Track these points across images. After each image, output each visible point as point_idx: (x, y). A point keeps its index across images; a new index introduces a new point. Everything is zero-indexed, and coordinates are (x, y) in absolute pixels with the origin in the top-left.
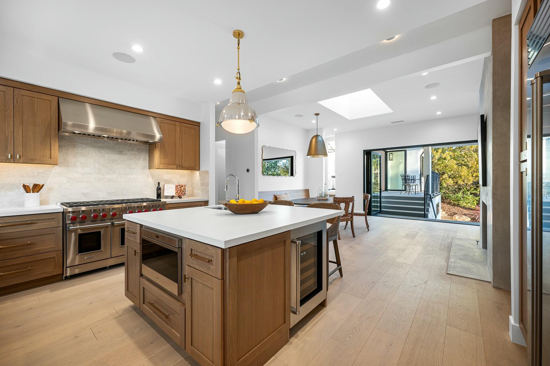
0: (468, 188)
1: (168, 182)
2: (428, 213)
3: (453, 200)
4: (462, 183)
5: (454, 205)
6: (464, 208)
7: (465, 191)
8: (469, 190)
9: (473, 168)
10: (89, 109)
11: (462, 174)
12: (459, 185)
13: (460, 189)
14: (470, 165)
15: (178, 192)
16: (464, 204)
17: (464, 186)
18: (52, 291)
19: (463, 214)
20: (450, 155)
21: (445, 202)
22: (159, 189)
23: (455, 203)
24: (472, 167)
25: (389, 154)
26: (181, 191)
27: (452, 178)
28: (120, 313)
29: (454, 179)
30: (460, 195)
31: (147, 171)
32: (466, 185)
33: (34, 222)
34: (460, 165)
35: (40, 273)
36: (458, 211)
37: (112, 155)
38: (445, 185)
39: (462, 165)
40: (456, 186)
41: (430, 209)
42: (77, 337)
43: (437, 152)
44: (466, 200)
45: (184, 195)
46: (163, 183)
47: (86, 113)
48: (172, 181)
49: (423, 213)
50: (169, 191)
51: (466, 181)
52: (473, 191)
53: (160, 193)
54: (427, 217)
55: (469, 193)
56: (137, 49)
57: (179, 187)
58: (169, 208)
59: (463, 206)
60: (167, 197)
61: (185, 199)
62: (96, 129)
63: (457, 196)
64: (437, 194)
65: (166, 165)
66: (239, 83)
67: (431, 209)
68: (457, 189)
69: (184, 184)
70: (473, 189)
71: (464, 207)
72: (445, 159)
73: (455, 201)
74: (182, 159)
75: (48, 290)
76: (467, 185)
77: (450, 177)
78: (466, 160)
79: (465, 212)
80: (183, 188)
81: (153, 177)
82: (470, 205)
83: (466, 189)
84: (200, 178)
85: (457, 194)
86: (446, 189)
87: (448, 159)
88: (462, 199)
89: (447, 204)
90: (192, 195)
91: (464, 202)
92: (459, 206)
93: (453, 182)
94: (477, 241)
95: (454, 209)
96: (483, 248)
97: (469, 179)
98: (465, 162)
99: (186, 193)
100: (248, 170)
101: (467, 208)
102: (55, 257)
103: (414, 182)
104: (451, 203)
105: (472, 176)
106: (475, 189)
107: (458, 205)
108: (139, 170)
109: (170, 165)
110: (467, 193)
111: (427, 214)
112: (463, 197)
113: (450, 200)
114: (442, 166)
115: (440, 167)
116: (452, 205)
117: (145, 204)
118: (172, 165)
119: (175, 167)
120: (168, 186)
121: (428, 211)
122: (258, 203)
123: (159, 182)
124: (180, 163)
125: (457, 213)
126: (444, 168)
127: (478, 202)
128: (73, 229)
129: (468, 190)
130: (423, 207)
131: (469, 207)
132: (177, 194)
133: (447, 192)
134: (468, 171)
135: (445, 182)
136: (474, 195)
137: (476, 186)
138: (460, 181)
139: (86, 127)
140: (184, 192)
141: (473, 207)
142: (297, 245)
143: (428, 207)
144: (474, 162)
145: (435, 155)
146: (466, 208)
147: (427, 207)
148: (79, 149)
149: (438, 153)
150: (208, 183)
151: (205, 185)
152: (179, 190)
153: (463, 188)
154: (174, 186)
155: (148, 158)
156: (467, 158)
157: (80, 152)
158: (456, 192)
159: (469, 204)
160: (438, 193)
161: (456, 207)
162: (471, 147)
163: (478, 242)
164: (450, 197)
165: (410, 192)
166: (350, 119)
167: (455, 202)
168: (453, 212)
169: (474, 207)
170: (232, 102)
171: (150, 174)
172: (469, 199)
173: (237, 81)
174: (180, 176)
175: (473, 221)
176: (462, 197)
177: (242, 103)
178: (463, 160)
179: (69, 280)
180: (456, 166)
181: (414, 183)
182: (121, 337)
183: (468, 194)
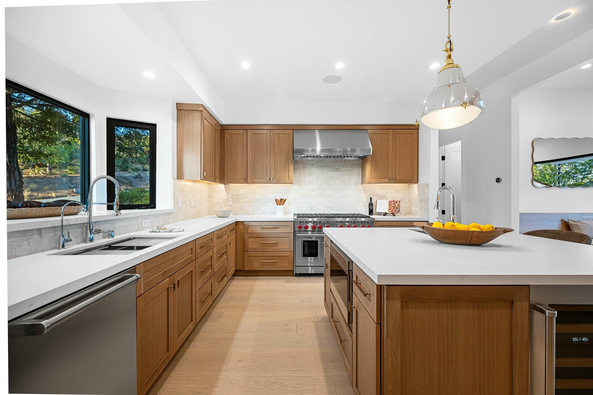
1: (382, 197)
10: (317, 134)
15: (391, 209)
18: (286, 282)
22: (371, 205)
26: (395, 207)
28: (319, 319)
31: (360, 186)
33: (278, 227)
35: (281, 266)
37: (330, 172)
42: (287, 325)
45: (398, 212)
46: (376, 199)
47: (315, 138)
48: (385, 197)
50: (382, 207)
53: (372, 209)
56: (340, 66)
57: (392, 203)
58: (378, 226)
60: (379, 214)
61: (399, 217)
62: (322, 151)
65: (377, 179)
66: (450, 57)
69: (398, 200)
74: (396, 171)
75: (284, 281)
80: (397, 204)
81: (366, 191)
84: (419, 193)
90: (409, 213)
99: (401, 210)
100: (498, 180)
102: (289, 256)
108: (353, 185)
109: (382, 179)
117: (348, 219)
118: (384, 179)
119: (387, 180)
120: (380, 201)
122: (480, 230)
123: (371, 197)
124: (394, 176)
128: (299, 235)
132: (390, 211)
139: (314, 151)
140: (398, 209)
142: (546, 316)
148: (308, 170)
150: (428, 199)
151: (424, 200)
152: (392, 207)
154: (388, 202)
155: (361, 173)
157: (308, 172)
170: (437, 87)
171: (362, 189)
173: (446, 54)
174: (395, 191)
177: (453, 84)
179: (297, 277)
182: (313, 341)
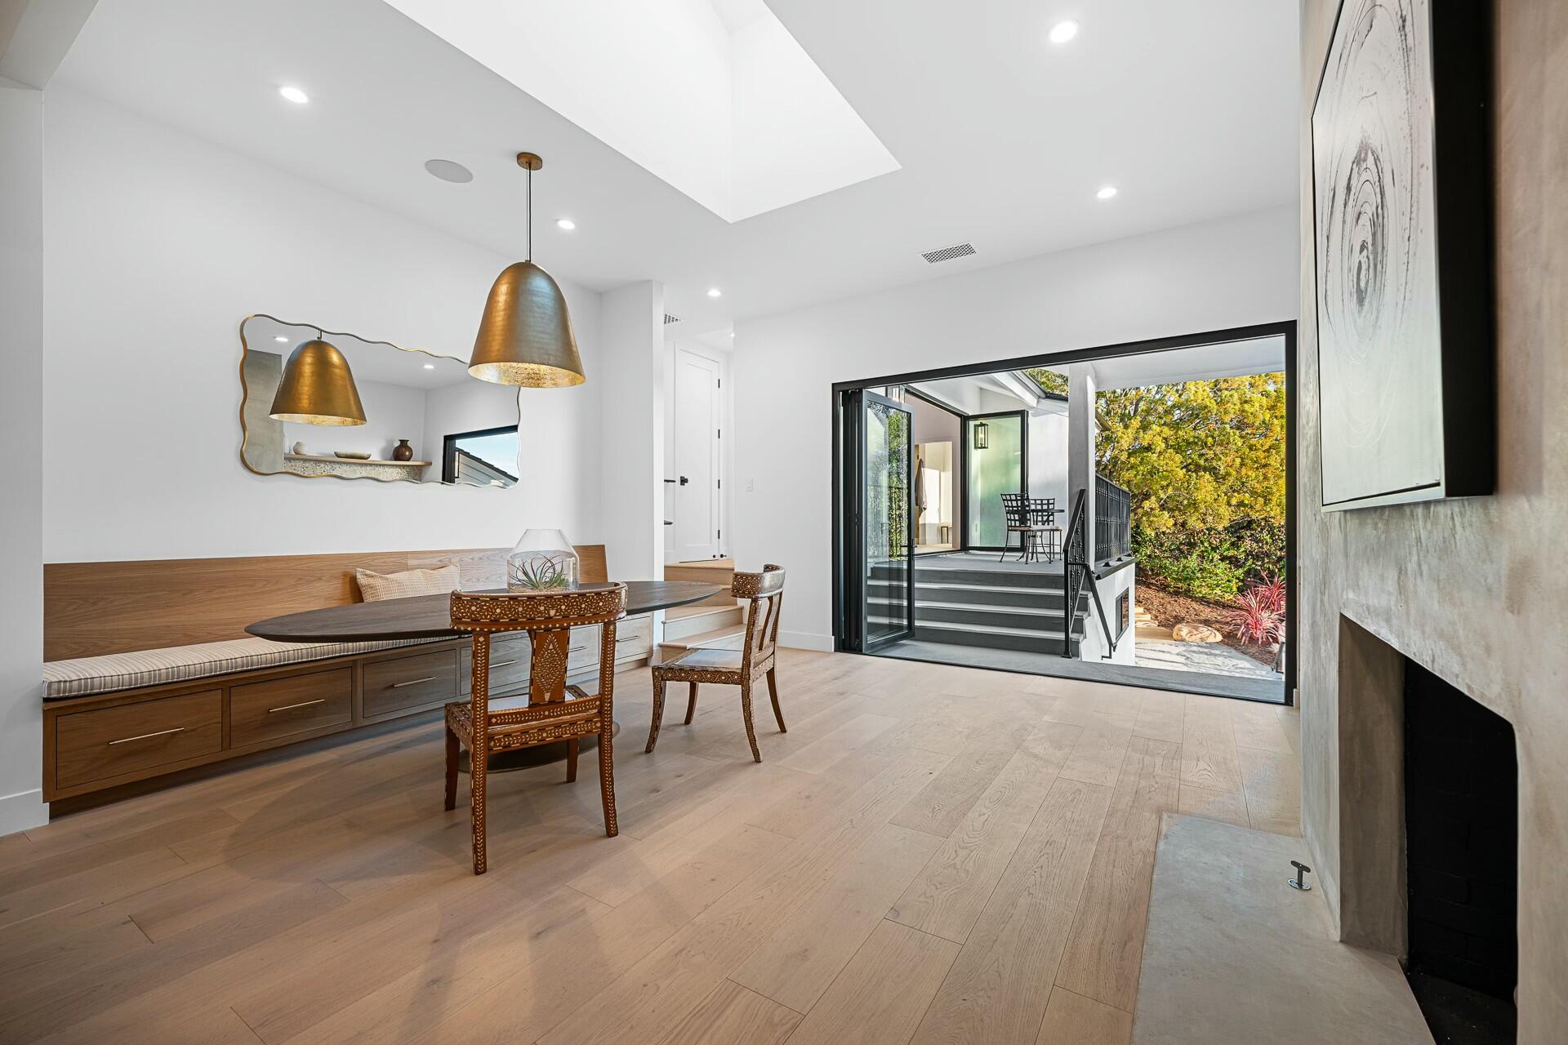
0: (1214, 542)
2: (1081, 638)
3: (1173, 578)
4: (1199, 526)
5: (1177, 593)
6: (1203, 600)
7: (1206, 551)
8: (1217, 548)
9: (1232, 479)
11: (1199, 496)
12: (1191, 534)
13: (1192, 545)
14: (1222, 468)
16: (1205, 590)
17: (1205, 534)
19: (1201, 622)
20: (1164, 438)
21: (1152, 584)
23: (1179, 588)
24: (1228, 474)
25: (976, 426)
27: (1170, 510)
29: (1177, 513)
30: (1193, 561)
32: (1209, 534)
34: (1192, 468)
36: (1187, 612)
38: (1150, 533)
39: (1198, 467)
40: (1182, 537)
41: (1087, 622)
43: (1126, 427)
44: (1211, 577)
49: (1061, 636)
51: (1210, 519)
52: (1228, 549)
54: (1077, 654)
55: (1217, 557)
59: (1201, 595)
63: (1184, 567)
64: (1121, 562)
67: (1091, 622)
68: (1184, 544)
70: (1226, 545)
71: (1203, 597)
72: (1148, 449)
73: (1180, 580)
76: (1212, 533)
77: (1163, 508)
78: (1210, 454)
79: (1207, 613)
82: (1219, 592)
83: (1210, 544)
85: (1185, 561)
86: (1154, 546)
87: (1158, 449)
88: (1199, 575)
89: (1158, 591)
91: (1204, 584)
92: (1191, 597)
93: (1172, 522)
94: (1294, 863)
95: (1175, 604)
96: (1341, 941)
97: (1220, 512)
98: (1206, 460)
101: (1211, 603)
103: (1048, 521)
104: (1168, 586)
105: (1229, 504)
106: (1233, 544)
107: (1188, 594)
110: (1211, 558)
111: (1078, 643)
112: (1201, 569)
113: (1165, 578)
114: (1141, 473)
115: (1135, 476)
116: (1169, 593)
121: (1079, 628)
125: (1183, 619)
126: (1149, 477)
127: (1240, 584)
129: (1214, 549)
130: (1061, 613)
131: (1217, 598)
133: (1158, 553)
134: (1216, 490)
135: (1151, 522)
136: (1230, 563)
137: (1237, 537)
138: (1194, 518)
141: (1227, 596)
143: (1079, 613)
144: (1234, 460)
145: (1121, 437)
146: (1207, 602)
147: (1076, 613)
149: (1129, 430)
153: (1202, 543)
156: (1213, 446)
158: (1183, 553)
159: (1218, 589)
160: (1125, 559)
161: (1181, 600)
162: (1225, 413)
163: (1302, 869)
164: (1166, 568)
165: (1035, 555)
166: (730, 221)
167: (1180, 585)
168: (1175, 613)
169: (1232, 596)
172: (1216, 574)
175: (1230, 642)
176: (1198, 569)
178: (1201, 455)
180: (1181, 473)
181: (1051, 523)
183: (1215, 559)
